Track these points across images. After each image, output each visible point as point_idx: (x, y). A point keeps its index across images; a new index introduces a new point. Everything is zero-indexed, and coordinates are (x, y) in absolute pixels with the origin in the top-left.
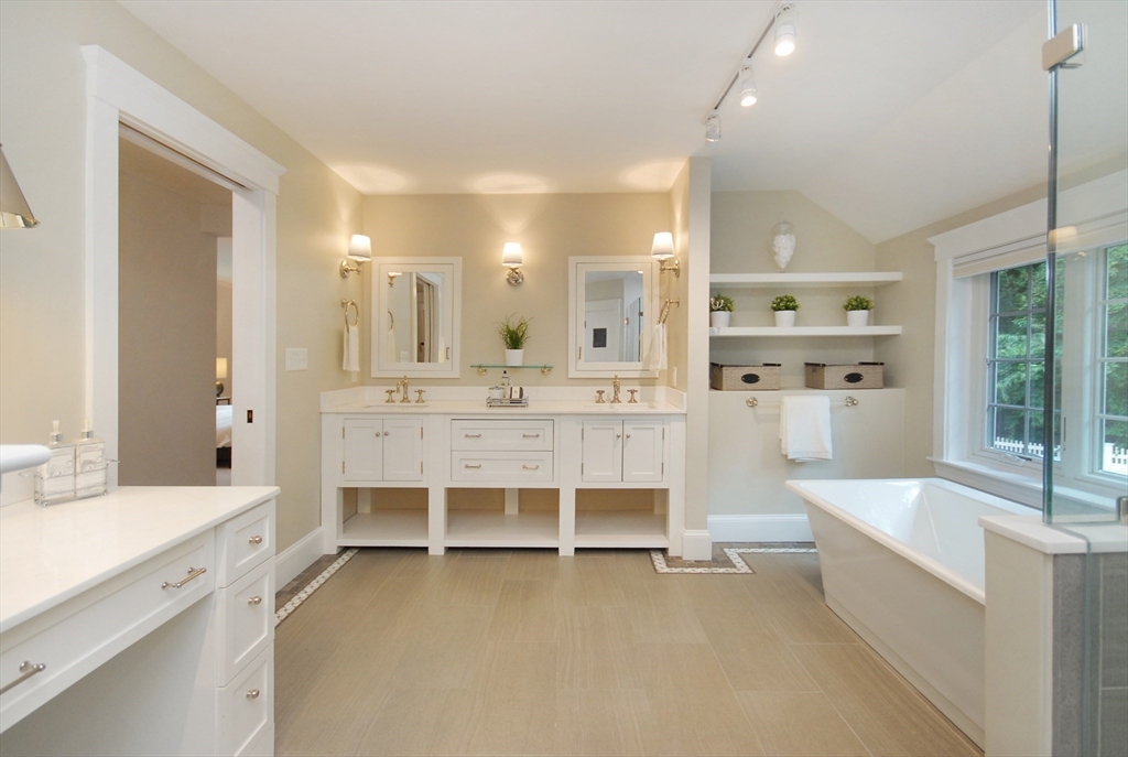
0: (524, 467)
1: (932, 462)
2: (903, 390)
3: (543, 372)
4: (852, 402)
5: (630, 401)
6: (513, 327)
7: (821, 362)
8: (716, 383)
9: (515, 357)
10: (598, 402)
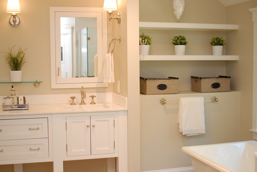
0: (31, 149)
1: (252, 132)
2: (240, 92)
3: (35, 85)
4: (215, 100)
5: (91, 103)
6: (15, 55)
7: (200, 77)
8: (143, 91)
9: (17, 76)
10: (72, 104)
